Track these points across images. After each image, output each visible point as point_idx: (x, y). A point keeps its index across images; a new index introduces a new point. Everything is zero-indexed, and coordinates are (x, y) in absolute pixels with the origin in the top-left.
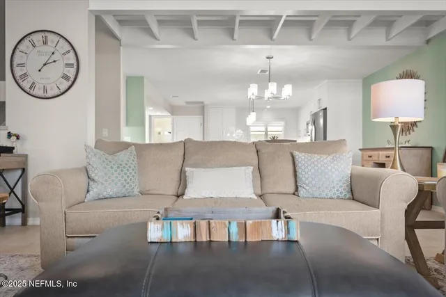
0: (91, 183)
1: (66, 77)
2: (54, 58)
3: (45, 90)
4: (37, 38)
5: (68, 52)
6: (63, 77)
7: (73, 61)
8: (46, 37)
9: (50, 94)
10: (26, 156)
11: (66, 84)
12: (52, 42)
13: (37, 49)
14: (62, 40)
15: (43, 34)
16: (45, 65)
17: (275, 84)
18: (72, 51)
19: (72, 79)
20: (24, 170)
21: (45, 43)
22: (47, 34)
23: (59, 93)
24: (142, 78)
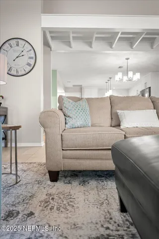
0: (67, 118)
1: (29, 64)
2: (23, 54)
3: (17, 72)
4: (13, 42)
5: (30, 50)
6: (27, 64)
7: (33, 55)
8: (18, 42)
9: (20, 73)
10: (7, 108)
11: (29, 68)
12: (22, 45)
13: (13, 48)
14: (27, 44)
15: (16, 40)
16: (17, 57)
17: (132, 72)
18: (32, 50)
19: (33, 66)
20: (6, 116)
21: (18, 45)
22: (18, 40)
23: (25, 73)
24: (56, 71)
